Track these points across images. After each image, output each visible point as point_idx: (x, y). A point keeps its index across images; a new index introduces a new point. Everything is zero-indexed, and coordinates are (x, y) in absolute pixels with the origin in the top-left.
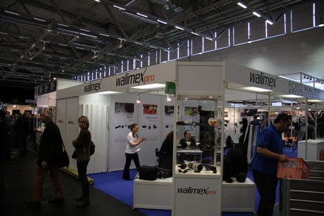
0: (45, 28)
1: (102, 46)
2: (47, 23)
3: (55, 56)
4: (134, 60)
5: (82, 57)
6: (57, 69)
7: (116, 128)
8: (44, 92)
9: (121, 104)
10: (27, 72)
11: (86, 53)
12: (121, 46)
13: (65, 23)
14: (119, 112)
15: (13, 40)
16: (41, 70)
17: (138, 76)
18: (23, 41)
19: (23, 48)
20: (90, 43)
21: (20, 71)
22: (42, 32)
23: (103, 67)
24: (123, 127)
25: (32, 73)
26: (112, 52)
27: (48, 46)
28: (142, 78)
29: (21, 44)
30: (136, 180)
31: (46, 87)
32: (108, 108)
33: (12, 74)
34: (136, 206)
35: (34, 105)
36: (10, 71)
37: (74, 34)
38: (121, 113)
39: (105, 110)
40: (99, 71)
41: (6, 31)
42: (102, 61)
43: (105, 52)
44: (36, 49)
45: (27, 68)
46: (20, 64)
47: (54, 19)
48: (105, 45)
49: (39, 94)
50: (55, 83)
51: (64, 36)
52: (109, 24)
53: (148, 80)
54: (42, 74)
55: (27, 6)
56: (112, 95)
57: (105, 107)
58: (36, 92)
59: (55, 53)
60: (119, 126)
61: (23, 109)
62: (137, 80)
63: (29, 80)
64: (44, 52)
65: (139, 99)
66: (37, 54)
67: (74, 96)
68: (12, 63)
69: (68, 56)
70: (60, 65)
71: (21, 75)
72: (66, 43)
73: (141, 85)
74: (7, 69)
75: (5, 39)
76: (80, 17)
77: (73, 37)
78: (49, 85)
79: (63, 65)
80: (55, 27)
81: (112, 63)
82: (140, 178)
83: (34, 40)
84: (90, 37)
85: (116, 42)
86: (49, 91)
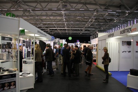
0: (94, 12)
1: (118, 16)
2: (94, 11)
3: (99, 23)
4: (135, 20)
5: (110, 22)
6: (99, 28)
7: (123, 52)
8: (93, 38)
9: (125, 42)
10: (89, 30)
11: (111, 20)
12: (127, 15)
13: (101, 9)
14: (124, 45)
15: (83, 19)
16: (94, 29)
17: (129, 29)
18: (87, 19)
19: (86, 22)
20: (113, 15)
21: (86, 30)
22: (93, 14)
23: (119, 25)
24: (126, 52)
25: (90, 31)
26: (123, 18)
27: (95, 19)
28: (131, 30)
29: (86, 20)
30: (129, 75)
31: (94, 36)
32: (119, 44)
33: (83, 32)
34: (128, 86)
35: (90, 43)
36: (82, 31)
37: (105, 13)
38: (125, 46)
39: (118, 44)
40: (118, 27)
41: (81, 16)
42: (119, 23)
43: (120, 19)
44: (91, 21)
45: (88, 29)
46: (86, 28)
47: (97, 8)
48: (120, 16)
49: (92, 39)
50: (97, 34)
51: (101, 14)
52: (121, 5)
53: (133, 30)
54: (94, 31)
55: (87, 5)
56: (120, 38)
57: (117, 43)
58: (91, 38)
59: (98, 22)
60: (124, 52)
61: (87, 45)
62: (129, 31)
63: (90, 34)
64: (94, 22)
65: (132, 39)
66: (91, 23)
67: (104, 39)
68: (83, 28)
69: (104, 22)
70: (101, 26)
71: (86, 32)
72: (103, 17)
73: (131, 33)
74: (81, 30)
75: (81, 19)
76: (107, 5)
77: (105, 14)
78: (95, 35)
79: (102, 26)
80: (97, 12)
81: (124, 23)
82: (130, 74)
83: (90, 18)
84: (112, 13)
85: (125, 13)
86: (95, 38)
